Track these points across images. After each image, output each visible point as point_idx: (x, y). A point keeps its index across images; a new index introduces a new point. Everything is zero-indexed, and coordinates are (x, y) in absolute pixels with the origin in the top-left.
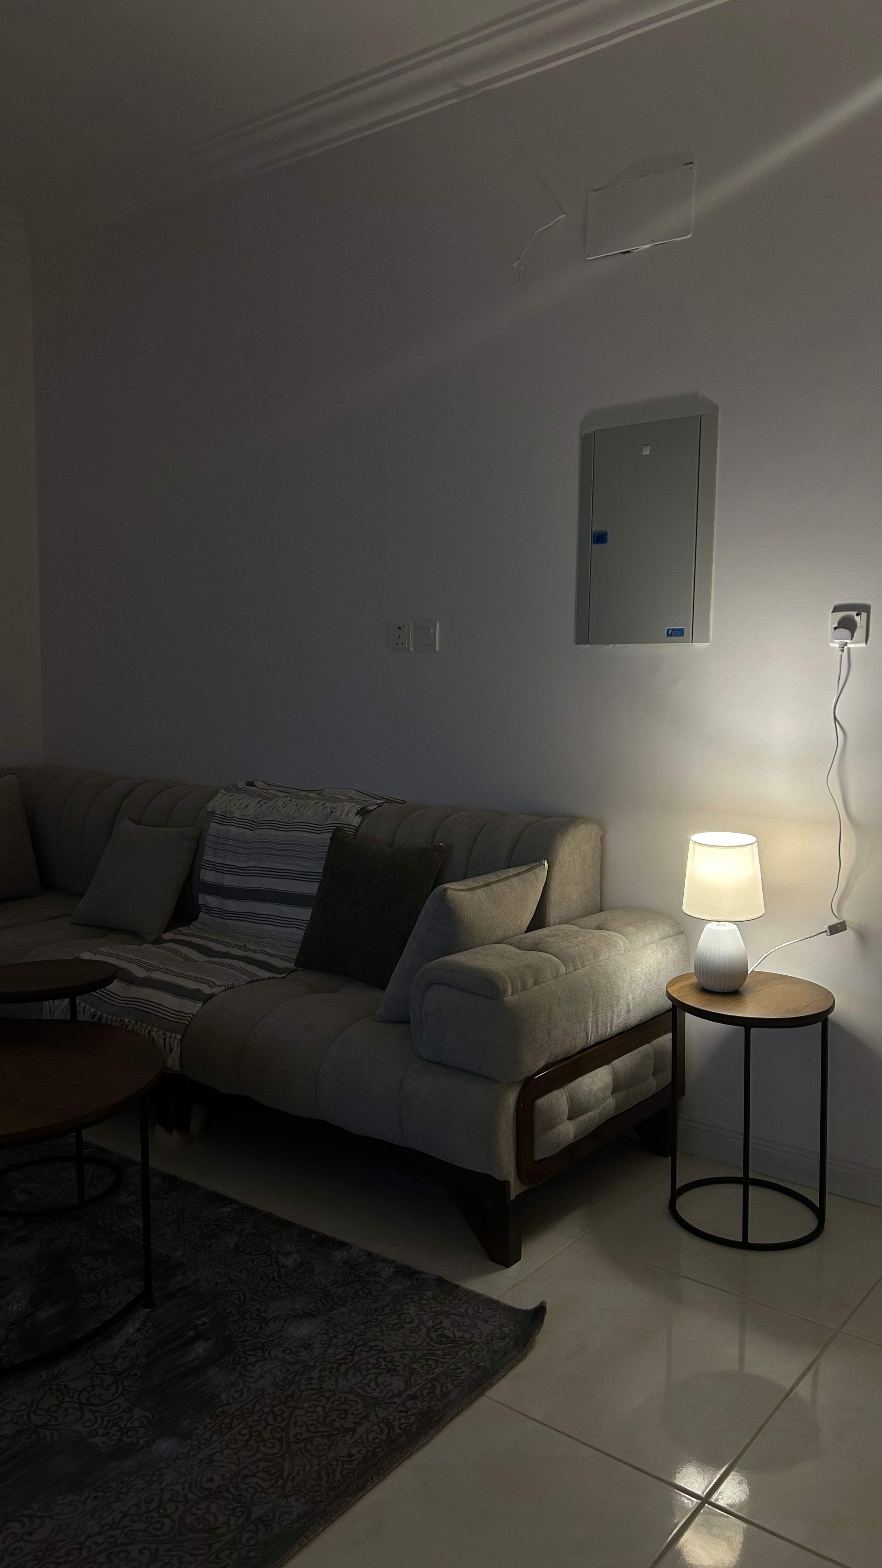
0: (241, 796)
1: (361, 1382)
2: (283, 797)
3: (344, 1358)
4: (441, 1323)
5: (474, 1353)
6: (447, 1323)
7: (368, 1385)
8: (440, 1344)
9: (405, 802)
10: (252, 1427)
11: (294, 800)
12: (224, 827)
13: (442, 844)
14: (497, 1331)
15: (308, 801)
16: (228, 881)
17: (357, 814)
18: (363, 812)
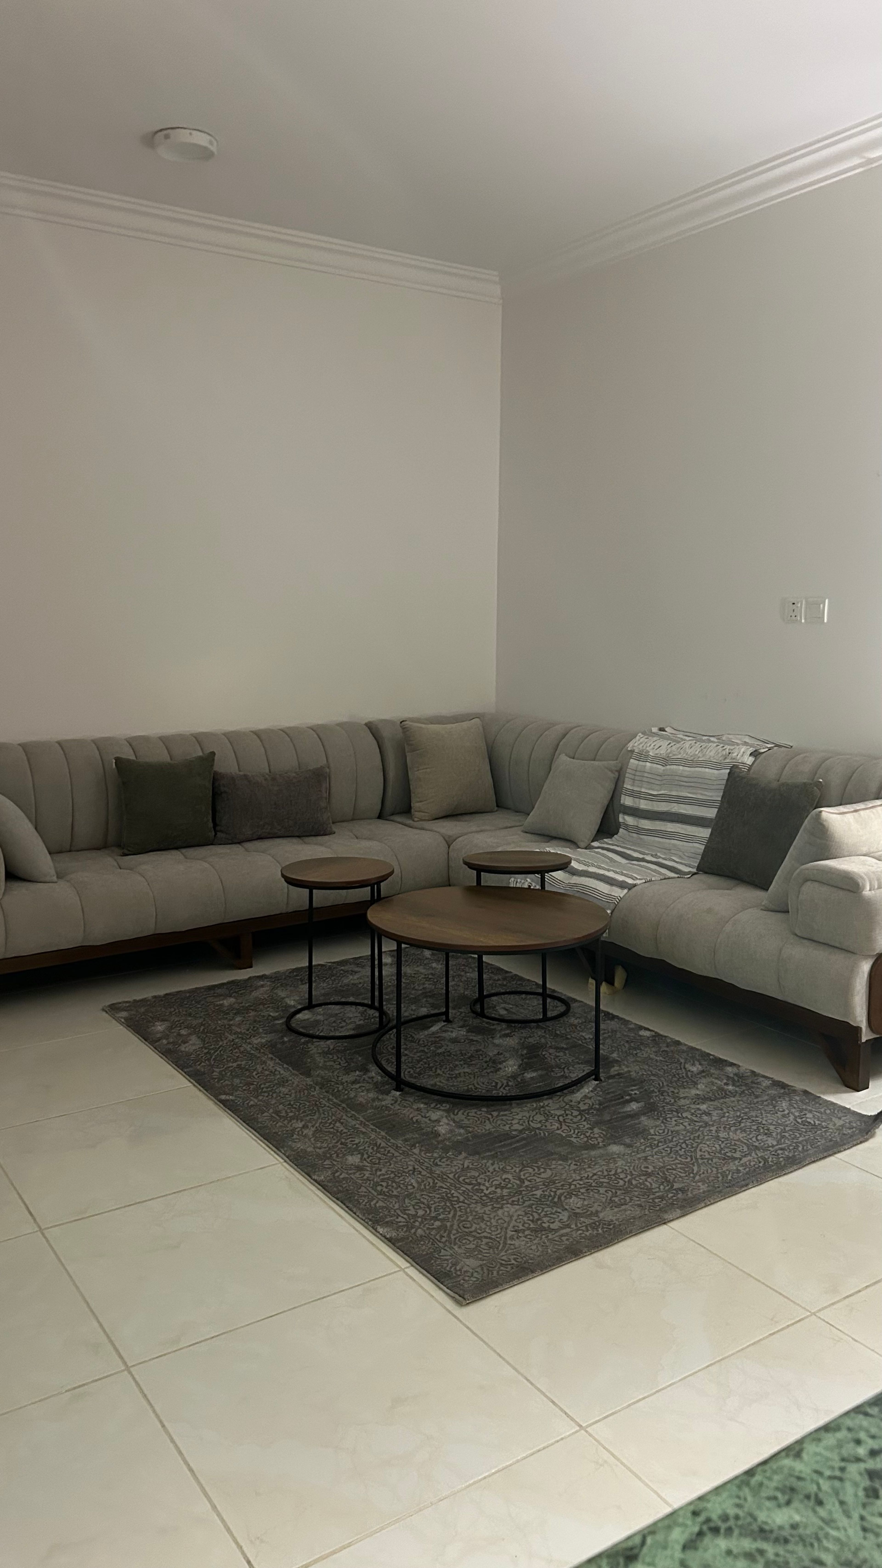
0: (655, 739)
1: (746, 1137)
2: (690, 740)
3: (734, 1123)
4: (805, 1115)
5: (828, 1134)
6: (809, 1115)
7: (751, 1139)
8: (804, 1125)
9: (792, 747)
10: (672, 1148)
11: (699, 743)
12: (641, 763)
13: (821, 780)
14: (847, 1124)
15: (710, 744)
16: (644, 805)
17: (751, 755)
18: (755, 754)
